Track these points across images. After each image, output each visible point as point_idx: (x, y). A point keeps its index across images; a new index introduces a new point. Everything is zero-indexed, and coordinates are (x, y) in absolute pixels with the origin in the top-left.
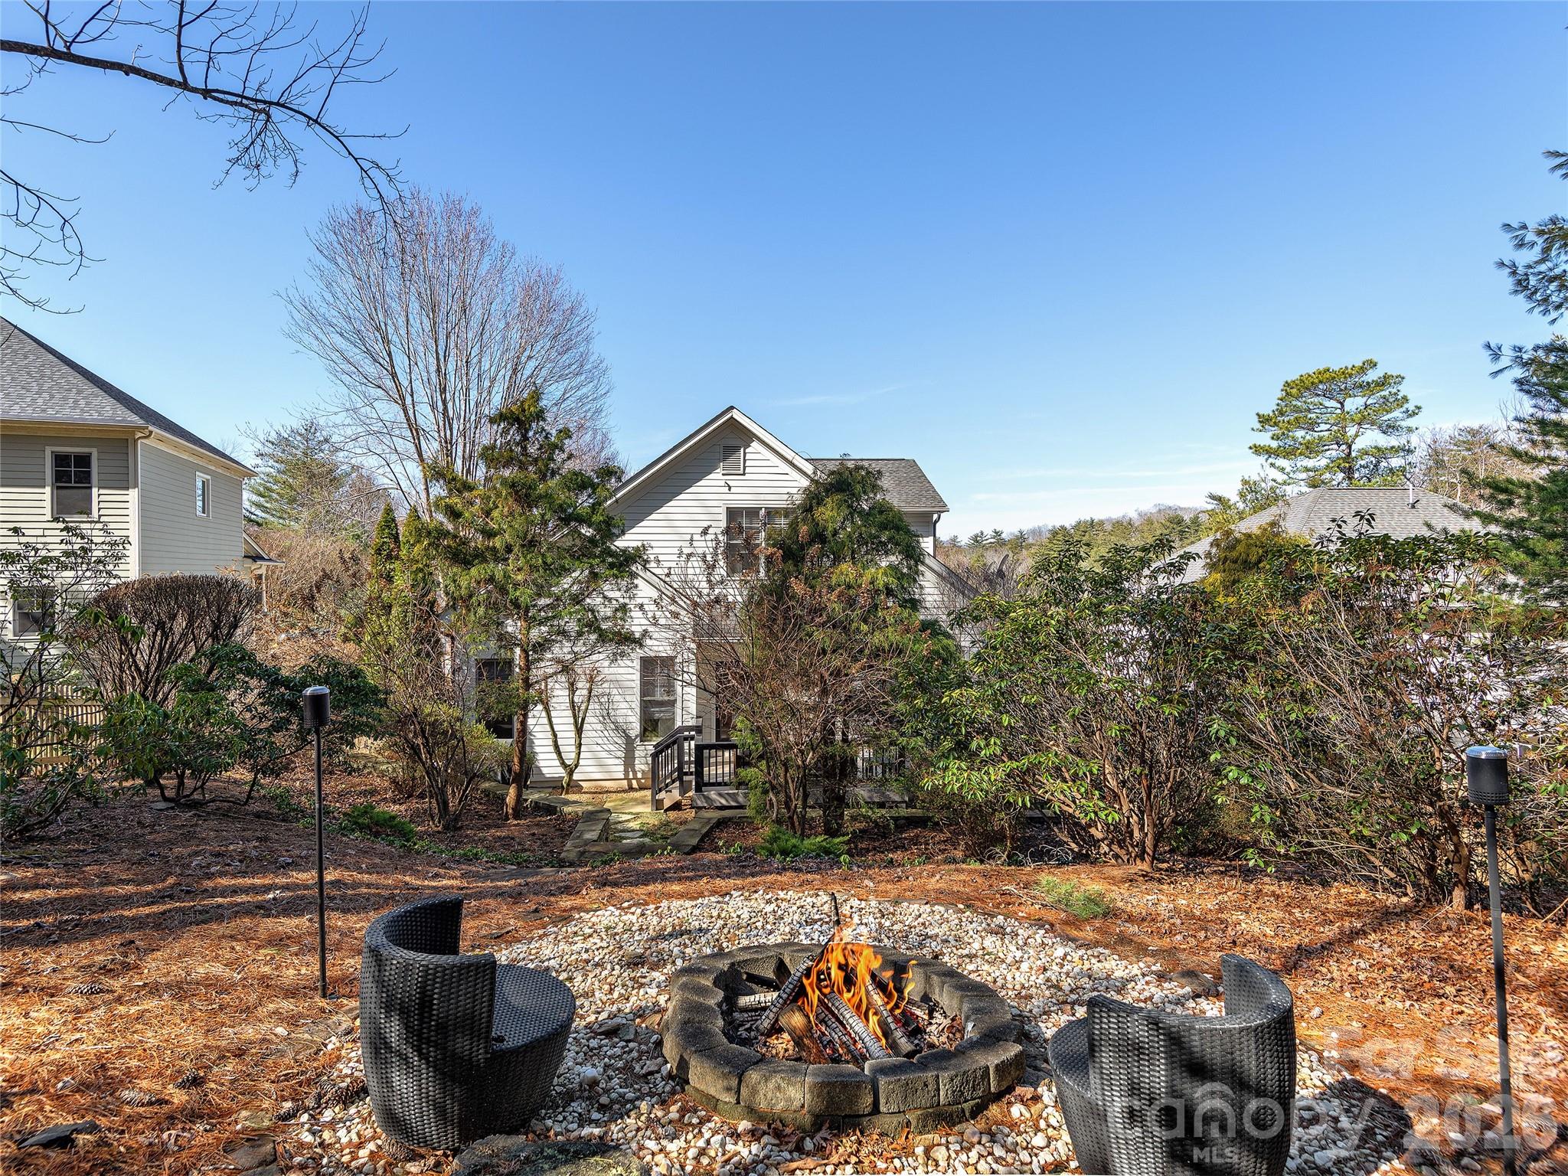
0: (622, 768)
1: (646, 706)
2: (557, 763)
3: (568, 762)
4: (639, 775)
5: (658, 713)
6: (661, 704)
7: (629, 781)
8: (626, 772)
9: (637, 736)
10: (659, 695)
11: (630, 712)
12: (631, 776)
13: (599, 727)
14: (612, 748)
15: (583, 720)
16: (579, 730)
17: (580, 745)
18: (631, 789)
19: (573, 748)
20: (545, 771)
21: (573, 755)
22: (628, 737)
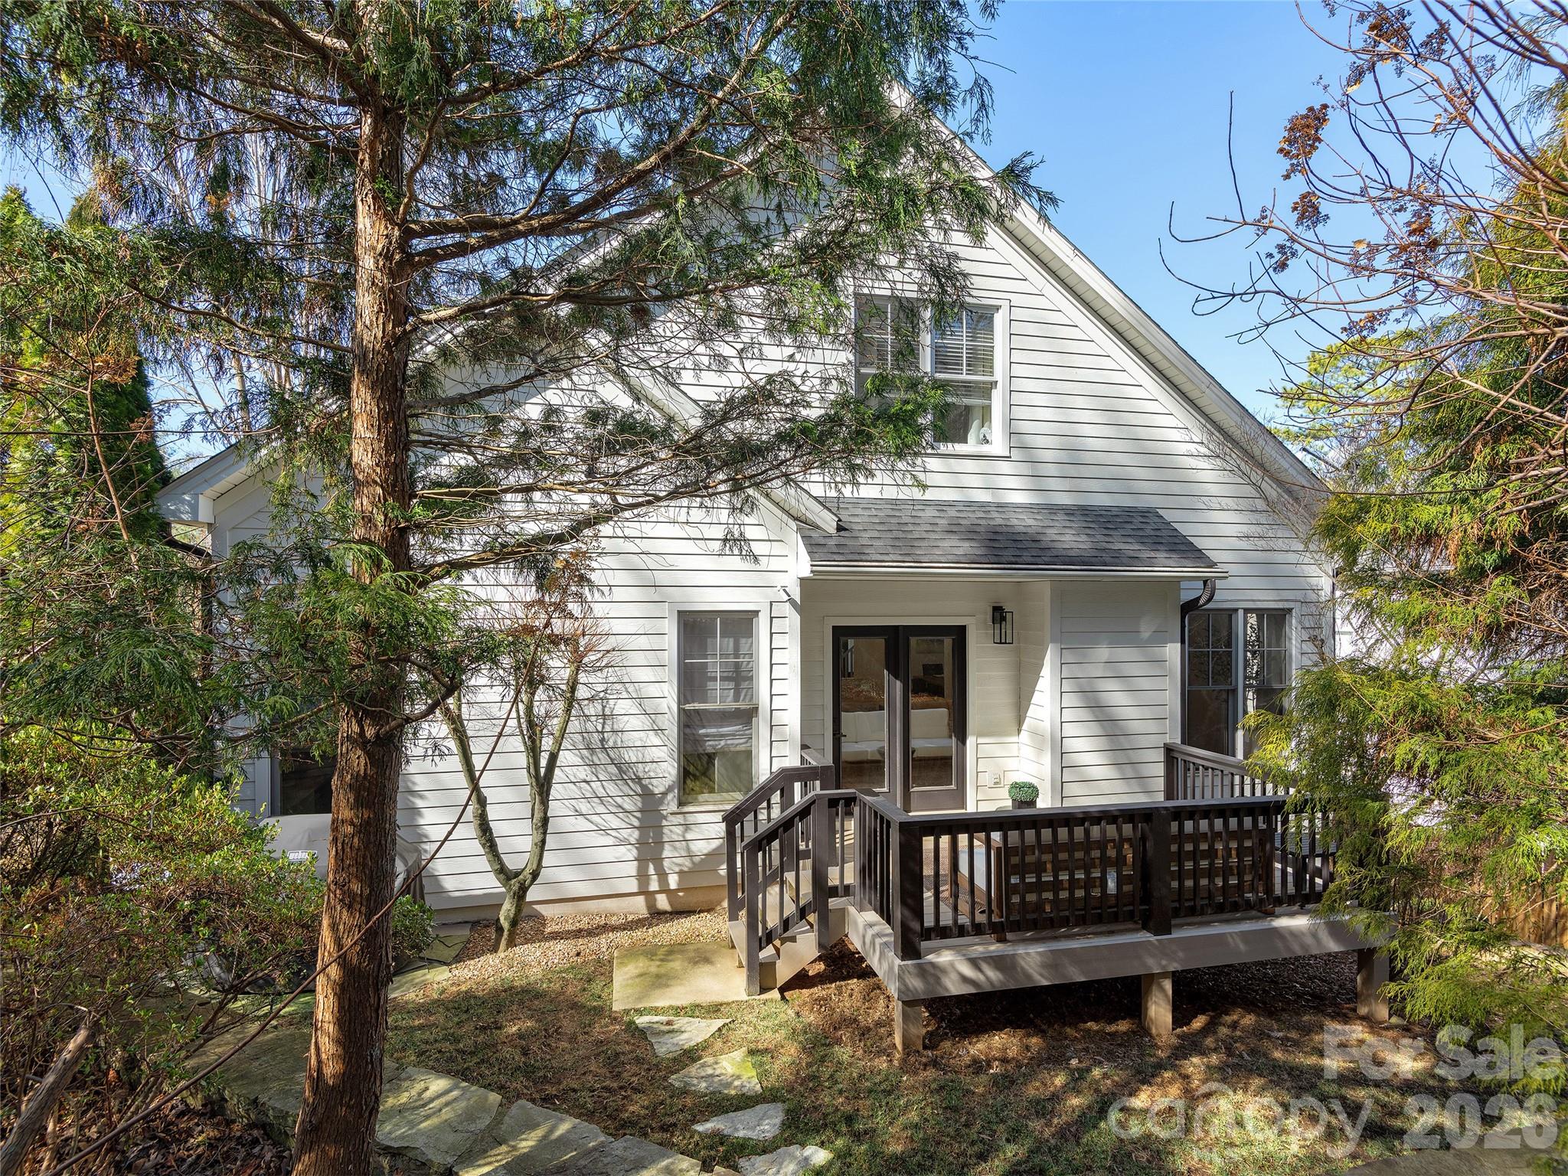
0: (632, 868)
1: (689, 722)
2: (484, 863)
3: (512, 863)
4: (673, 882)
5: (717, 737)
6: (725, 717)
7: (649, 896)
8: (642, 877)
9: (670, 789)
10: (719, 698)
11: (654, 740)
12: (654, 886)
13: (583, 773)
14: (614, 822)
15: (553, 758)
16: (543, 785)
17: (545, 821)
18: (657, 915)
19: (526, 827)
20: (449, 884)
21: (527, 844)
22: (647, 794)
